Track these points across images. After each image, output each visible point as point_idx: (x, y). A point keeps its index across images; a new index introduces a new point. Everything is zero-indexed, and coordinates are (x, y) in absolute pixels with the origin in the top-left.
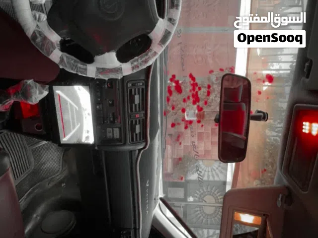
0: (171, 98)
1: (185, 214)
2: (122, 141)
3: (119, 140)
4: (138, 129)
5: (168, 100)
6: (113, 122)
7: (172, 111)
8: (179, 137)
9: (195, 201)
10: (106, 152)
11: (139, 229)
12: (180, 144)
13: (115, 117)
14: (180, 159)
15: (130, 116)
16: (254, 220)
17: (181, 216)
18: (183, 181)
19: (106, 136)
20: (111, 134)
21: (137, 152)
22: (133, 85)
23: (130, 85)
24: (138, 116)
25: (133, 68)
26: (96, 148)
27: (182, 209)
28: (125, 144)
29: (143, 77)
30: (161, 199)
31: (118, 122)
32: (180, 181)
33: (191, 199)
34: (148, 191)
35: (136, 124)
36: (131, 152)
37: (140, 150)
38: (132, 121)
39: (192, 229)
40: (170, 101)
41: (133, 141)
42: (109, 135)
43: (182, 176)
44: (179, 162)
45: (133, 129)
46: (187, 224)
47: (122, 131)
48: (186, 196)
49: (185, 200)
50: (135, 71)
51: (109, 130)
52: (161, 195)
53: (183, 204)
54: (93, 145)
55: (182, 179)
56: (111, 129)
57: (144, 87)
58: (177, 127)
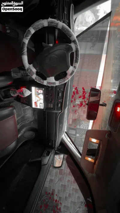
0: (74, 96)
1: (75, 140)
2: (53, 109)
3: (53, 108)
4: (59, 105)
5: (73, 96)
6: (51, 102)
7: (74, 101)
8: (76, 111)
9: (79, 136)
10: (48, 112)
11: (56, 141)
12: (76, 114)
13: (52, 100)
14: (75, 119)
15: (57, 100)
16: (97, 141)
17: (73, 141)
18: (76, 128)
19: (48, 106)
20: (50, 106)
21: (58, 113)
22: (59, 89)
23: (58, 89)
24: (60, 100)
25: (60, 83)
26: (44, 110)
27: (74, 138)
28: (54, 110)
29: (63, 87)
30: (65, 132)
31: (53, 102)
32: (74, 128)
33: (78, 135)
34: (61, 128)
35: (59, 103)
36: (56, 113)
37: (59, 113)
38: (58, 102)
39: (77, 146)
40: (74, 97)
41: (58, 110)
42: (49, 106)
43: (75, 126)
44: (75, 121)
45: (58, 105)
46: (75, 144)
47: (54, 105)
48: (76, 133)
49: (75, 135)
50: (60, 84)
51: (49, 104)
52: (66, 131)
53: (74, 136)
54: (43, 109)
55: (75, 127)
56: (50, 104)
57: (63, 90)
58: (75, 107)
